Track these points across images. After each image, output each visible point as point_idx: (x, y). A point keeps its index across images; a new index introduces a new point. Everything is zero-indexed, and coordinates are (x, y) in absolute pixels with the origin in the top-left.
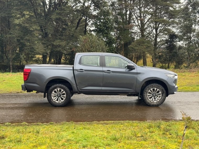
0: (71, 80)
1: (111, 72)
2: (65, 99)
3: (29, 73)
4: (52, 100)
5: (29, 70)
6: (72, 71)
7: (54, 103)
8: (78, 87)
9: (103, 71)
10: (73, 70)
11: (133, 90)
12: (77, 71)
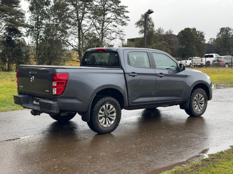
0: (124, 89)
1: (163, 75)
2: (114, 120)
3: (67, 81)
4: (99, 124)
5: (66, 75)
6: (123, 75)
7: (102, 128)
8: (129, 99)
9: (156, 75)
10: (124, 73)
11: (181, 98)
12: (129, 75)
